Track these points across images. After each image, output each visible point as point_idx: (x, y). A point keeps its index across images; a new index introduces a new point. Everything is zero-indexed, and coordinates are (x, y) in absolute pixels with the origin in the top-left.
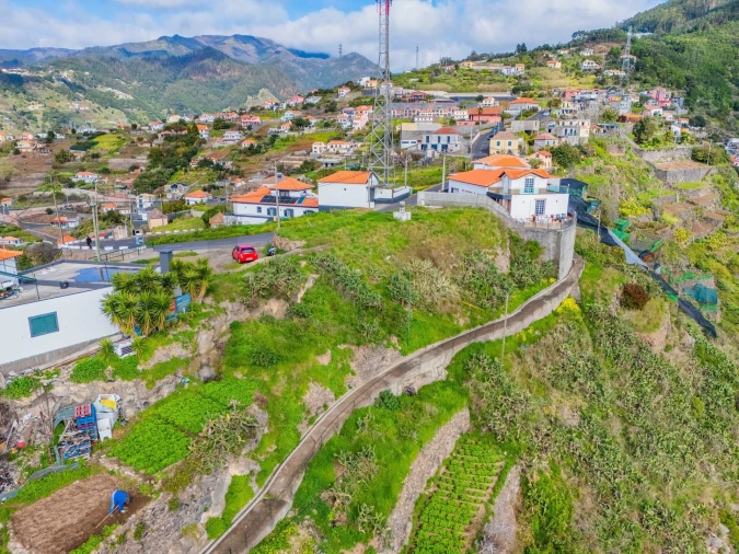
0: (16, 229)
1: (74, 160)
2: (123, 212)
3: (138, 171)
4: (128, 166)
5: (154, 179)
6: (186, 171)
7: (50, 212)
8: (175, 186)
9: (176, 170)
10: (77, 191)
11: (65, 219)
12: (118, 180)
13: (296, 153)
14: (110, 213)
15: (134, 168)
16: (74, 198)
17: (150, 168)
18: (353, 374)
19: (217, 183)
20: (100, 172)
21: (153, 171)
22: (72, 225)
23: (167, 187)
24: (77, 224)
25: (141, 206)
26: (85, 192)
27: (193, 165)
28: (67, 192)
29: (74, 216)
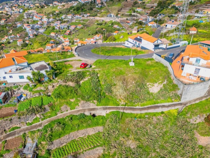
0: (119, 23)
1: (138, 4)
2: (143, 22)
3: (153, 9)
4: (151, 6)
5: (156, 12)
6: (166, 9)
7: (127, 19)
8: (160, 15)
9: (164, 9)
10: (135, 14)
11: (130, 22)
12: (146, 11)
13: (208, 5)
14: (140, 21)
15: (152, 7)
16: (134, 16)
17: (157, 7)
18: (79, 106)
19: (173, 15)
20: (143, 8)
21: (157, 9)
22: (130, 24)
23: (159, 14)
24: (132, 24)
25: (148, 20)
26: (137, 14)
27: (169, 7)
28: (133, 14)
29: (132, 21)
